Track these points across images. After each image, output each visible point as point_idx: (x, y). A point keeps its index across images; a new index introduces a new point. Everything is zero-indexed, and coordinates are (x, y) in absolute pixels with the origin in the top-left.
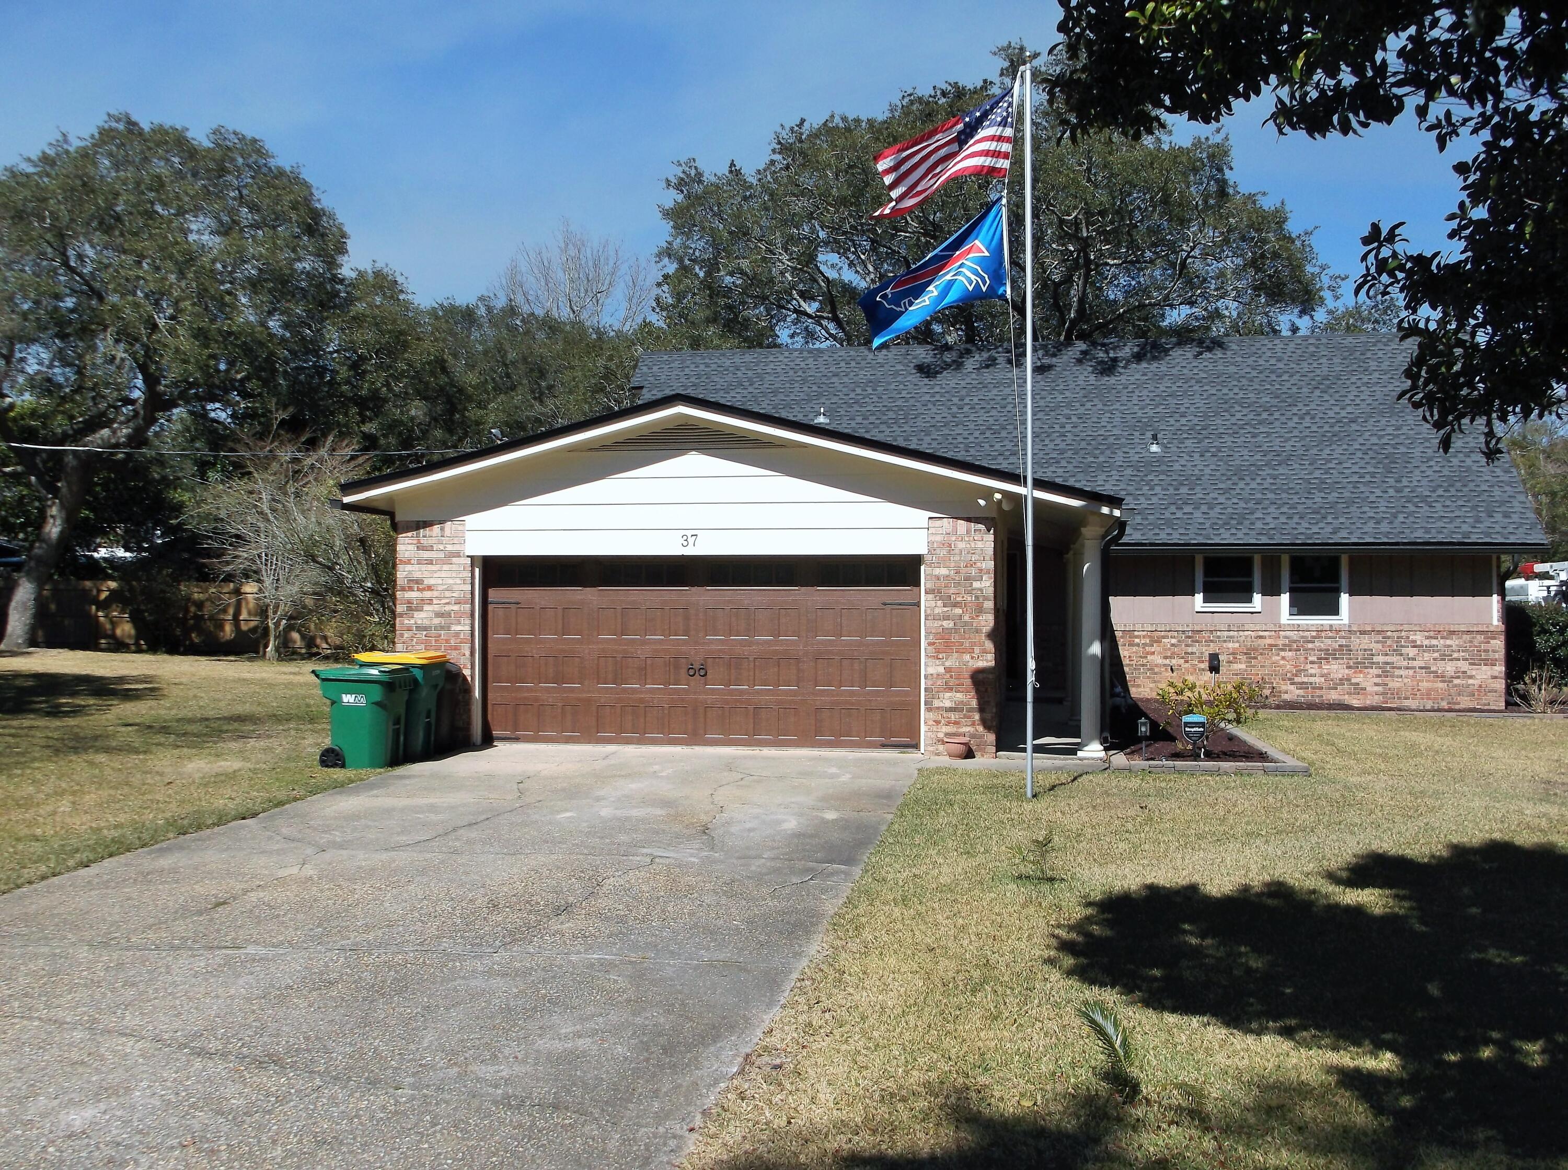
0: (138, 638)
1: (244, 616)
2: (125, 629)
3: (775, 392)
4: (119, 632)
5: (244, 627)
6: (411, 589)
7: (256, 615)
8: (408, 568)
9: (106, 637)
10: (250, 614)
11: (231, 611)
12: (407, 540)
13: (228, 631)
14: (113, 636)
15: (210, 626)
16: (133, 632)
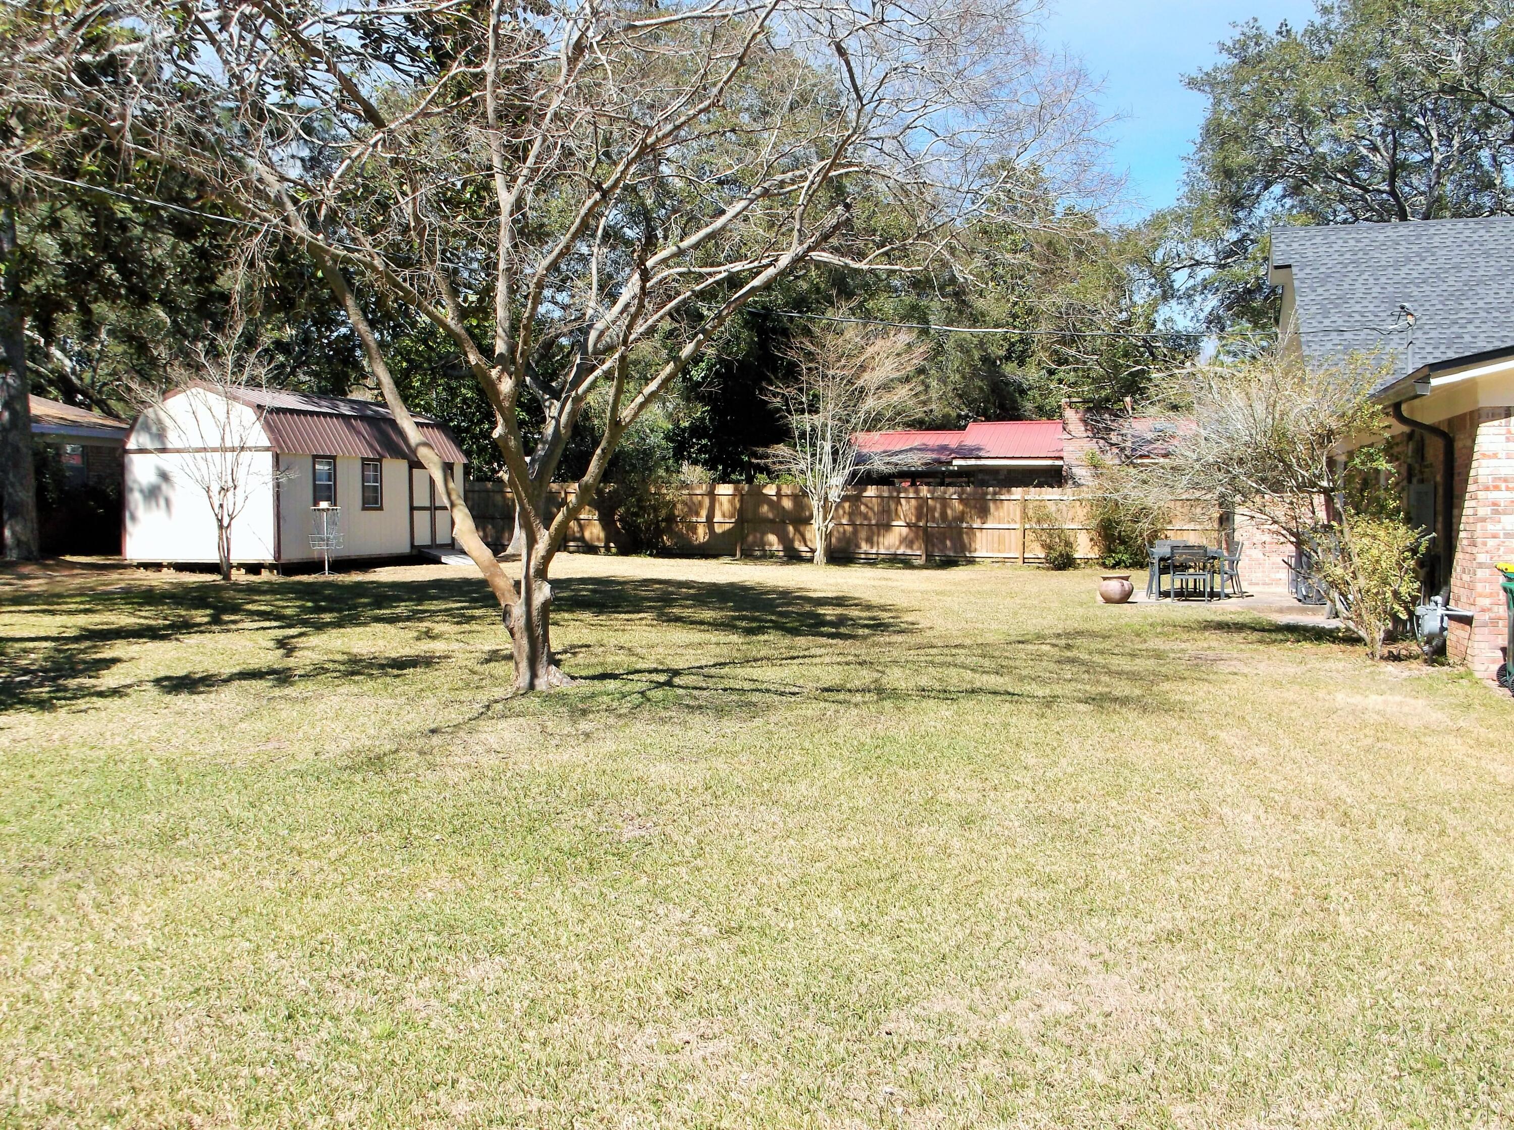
0: (608, 541)
1: (718, 518)
2: (595, 532)
3: (1458, 268)
4: (587, 535)
5: (718, 529)
6: (1497, 488)
7: (731, 517)
8: (1493, 462)
9: (575, 539)
10: (724, 516)
11: (704, 513)
12: (1492, 430)
13: (702, 535)
14: (582, 539)
15: (682, 528)
16: (602, 535)
